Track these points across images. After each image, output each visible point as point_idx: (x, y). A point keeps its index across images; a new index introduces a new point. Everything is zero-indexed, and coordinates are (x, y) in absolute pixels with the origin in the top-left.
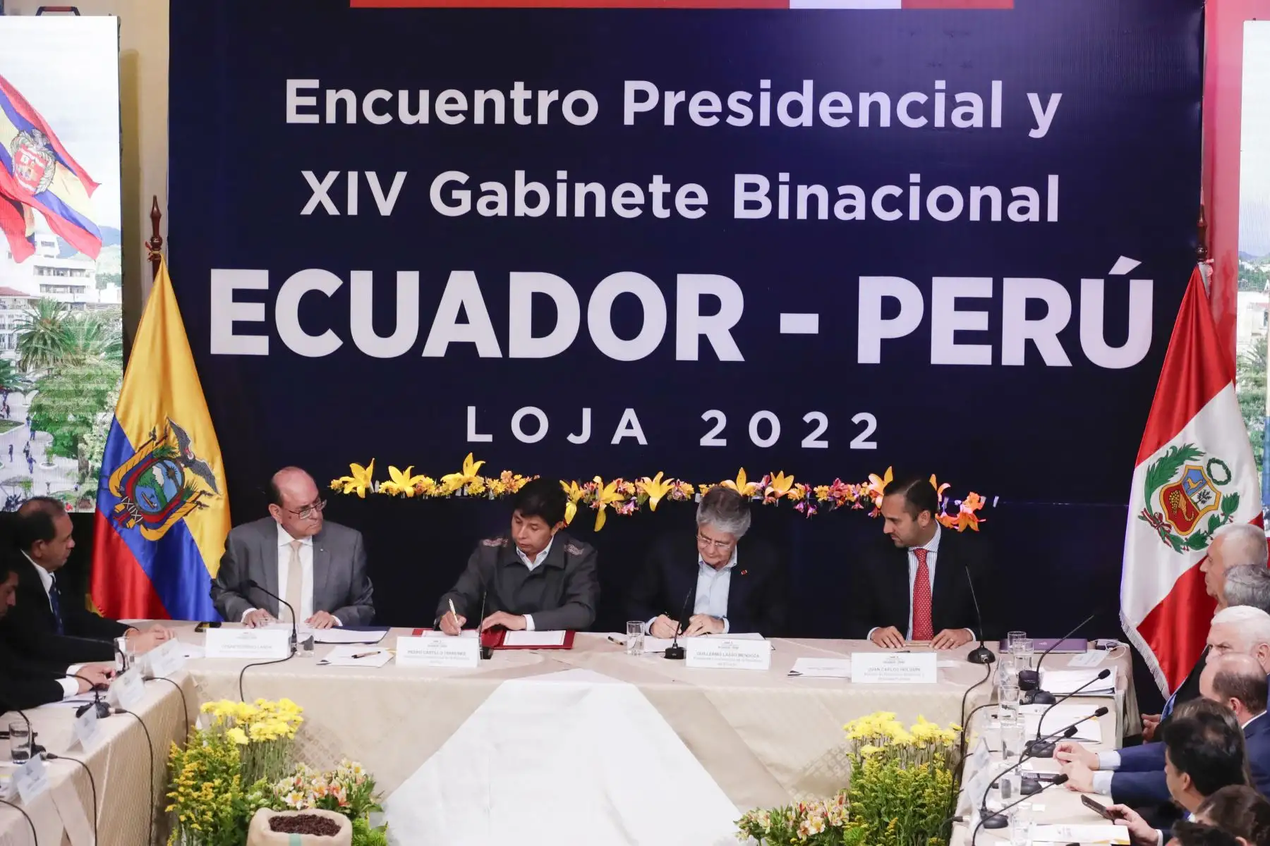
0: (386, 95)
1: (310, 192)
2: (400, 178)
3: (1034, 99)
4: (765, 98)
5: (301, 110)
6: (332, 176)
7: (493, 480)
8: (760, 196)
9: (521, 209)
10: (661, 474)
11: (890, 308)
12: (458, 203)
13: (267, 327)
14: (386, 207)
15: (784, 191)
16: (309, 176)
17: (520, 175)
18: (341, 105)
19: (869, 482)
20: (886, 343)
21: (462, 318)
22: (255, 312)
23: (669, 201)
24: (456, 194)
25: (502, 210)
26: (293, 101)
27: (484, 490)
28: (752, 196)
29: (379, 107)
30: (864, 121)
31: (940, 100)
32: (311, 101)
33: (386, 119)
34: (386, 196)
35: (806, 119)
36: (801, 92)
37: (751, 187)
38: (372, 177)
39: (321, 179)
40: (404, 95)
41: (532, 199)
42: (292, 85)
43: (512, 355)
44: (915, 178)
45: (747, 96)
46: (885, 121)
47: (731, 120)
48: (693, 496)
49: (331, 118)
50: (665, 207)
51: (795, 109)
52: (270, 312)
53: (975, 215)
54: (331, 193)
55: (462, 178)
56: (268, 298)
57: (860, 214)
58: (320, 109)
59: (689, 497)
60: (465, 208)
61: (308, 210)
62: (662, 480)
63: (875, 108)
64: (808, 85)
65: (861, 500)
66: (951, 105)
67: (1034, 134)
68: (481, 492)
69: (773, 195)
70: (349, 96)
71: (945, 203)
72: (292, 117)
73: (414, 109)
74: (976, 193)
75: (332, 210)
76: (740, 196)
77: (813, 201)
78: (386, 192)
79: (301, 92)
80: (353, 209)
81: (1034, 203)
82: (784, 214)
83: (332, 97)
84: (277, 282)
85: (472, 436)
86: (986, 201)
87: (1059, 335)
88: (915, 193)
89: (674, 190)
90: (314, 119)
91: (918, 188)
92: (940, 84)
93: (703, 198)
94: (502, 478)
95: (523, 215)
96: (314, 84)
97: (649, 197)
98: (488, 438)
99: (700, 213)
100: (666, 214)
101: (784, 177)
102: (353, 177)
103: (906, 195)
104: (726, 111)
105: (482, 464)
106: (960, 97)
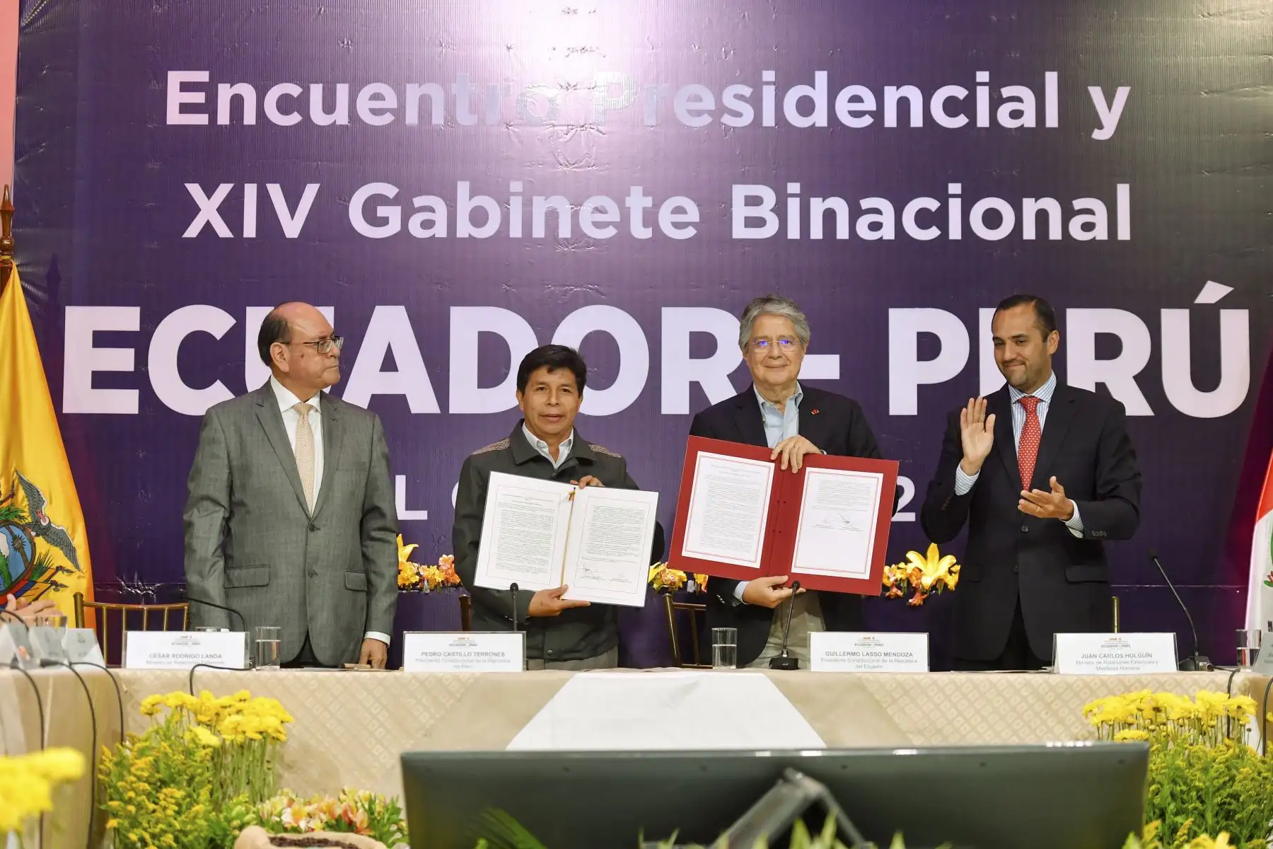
0: (294, 90)
1: (195, 210)
2: (311, 191)
3: (1096, 93)
4: (769, 94)
5: (185, 108)
6: (224, 190)
7: (429, 567)
8: (765, 211)
9: (464, 229)
11: (928, 346)
12: (384, 222)
13: (138, 379)
14: (292, 227)
15: (794, 206)
16: (195, 190)
17: (463, 188)
18: (237, 102)
19: (907, 561)
20: (923, 391)
21: (389, 364)
22: (123, 360)
23: (650, 218)
24: (382, 211)
25: (440, 231)
26: (175, 97)
27: (417, 580)
28: (754, 212)
29: (285, 105)
30: (891, 120)
31: (983, 94)
32: (199, 97)
33: (294, 119)
34: (293, 213)
35: (820, 118)
36: (813, 86)
37: (754, 201)
38: (275, 191)
39: (209, 193)
40: (316, 91)
41: (478, 217)
42: (175, 78)
43: (453, 410)
44: (955, 188)
45: (747, 91)
46: (916, 120)
47: (727, 120)
48: (685, 584)
49: (224, 118)
50: (645, 225)
51: (806, 106)
52: (142, 359)
53: (1029, 233)
54: (221, 210)
55: (390, 191)
56: (139, 342)
57: (888, 233)
58: (210, 107)
59: (681, 585)
60: (393, 228)
61: (193, 231)
63: (904, 104)
64: (821, 77)
65: (898, 584)
66: (996, 102)
67: (1098, 135)
68: (414, 581)
69: (780, 210)
70: (247, 91)
71: (992, 219)
72: (174, 117)
73: (329, 107)
74: (1030, 206)
75: (223, 231)
76: (740, 211)
77: (830, 216)
78: (293, 210)
79: (185, 87)
80: (250, 230)
81: (1101, 218)
82: (794, 232)
83: (225, 92)
84: (151, 321)
85: (403, 514)
86: (1042, 216)
87: (1137, 378)
88: (955, 206)
89: (657, 205)
90: (202, 119)
91: (958, 201)
92: (983, 76)
93: (693, 214)
94: (440, 563)
95: (468, 236)
96: (203, 76)
97: (625, 214)
98: (422, 515)
99: (690, 232)
100: (646, 234)
101: (794, 188)
102: (251, 191)
103: (944, 210)
104: (721, 109)
105: (414, 548)
106: (1006, 92)
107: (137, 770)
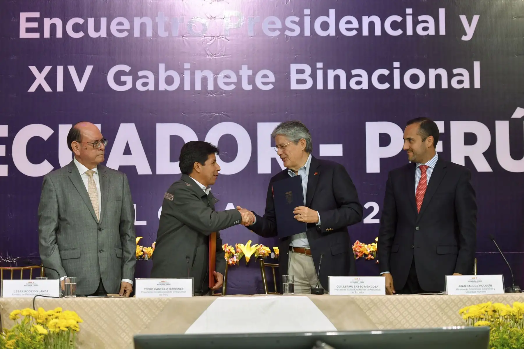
0: (81, 21)
1: (34, 79)
2: (89, 69)
3: (463, 18)
4: (307, 20)
5: (28, 30)
6: (47, 69)
7: (147, 248)
8: (306, 76)
9: (163, 86)
10: (250, 242)
11: (385, 140)
12: (124, 83)
13: (7, 159)
14: (80, 86)
15: (320, 74)
16: (33, 69)
17: (162, 67)
18: (53, 27)
20: (383, 161)
21: (127, 151)
23: (251, 80)
24: (123, 78)
25: (151, 87)
26: (23, 25)
27: (142, 254)
28: (301, 76)
29: (76, 28)
30: (365, 32)
31: (409, 20)
32: (35, 25)
33: (81, 34)
34: (80, 80)
35: (332, 32)
36: (328, 16)
37: (301, 71)
38: (72, 69)
39: (40, 70)
40: (91, 21)
41: (169, 81)
42: (23, 16)
43: (158, 173)
44: (396, 64)
45: (297, 19)
46: (378, 32)
47: (287, 33)
48: (270, 254)
49: (47, 34)
50: (249, 83)
51: (325, 26)
52: (9, 150)
53: (432, 85)
54: (47, 79)
55: (127, 68)
56: (7, 142)
57: (365, 86)
58: (40, 29)
59: (268, 255)
60: (128, 86)
61: (33, 89)
62: (251, 245)
63: (372, 25)
64: (332, 12)
66: (416, 23)
67: (464, 38)
68: (140, 255)
69: (313, 76)
70: (58, 22)
71: (415, 79)
72: (23, 35)
73: (97, 29)
74: (432, 73)
75: (47, 88)
76: (294, 77)
77: (337, 78)
78: (80, 78)
79: (28, 20)
80: (60, 88)
81: (466, 78)
82: (320, 86)
83: (47, 22)
84: (13, 132)
86: (438, 77)
87: (484, 154)
88: (397, 73)
89: (255, 74)
90: (37, 35)
91: (398, 70)
92: (409, 11)
93: (272, 78)
95: (164, 90)
96: (37, 15)
97: (239, 78)
98: (144, 223)
99: (270, 87)
100: (249, 88)
101: (320, 65)
102: (60, 69)
103: (391, 74)
104: (285, 28)
105: (141, 239)
106: (421, 18)
107: (8, 346)
